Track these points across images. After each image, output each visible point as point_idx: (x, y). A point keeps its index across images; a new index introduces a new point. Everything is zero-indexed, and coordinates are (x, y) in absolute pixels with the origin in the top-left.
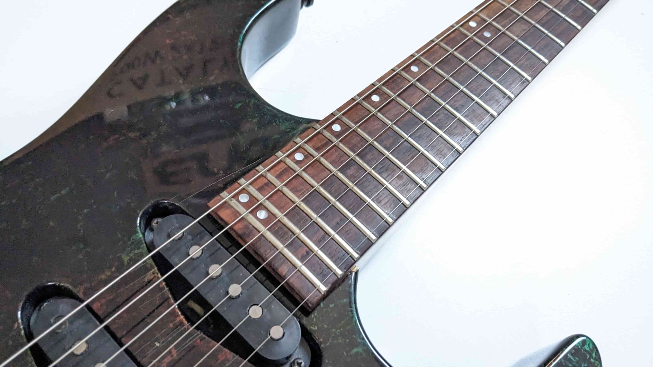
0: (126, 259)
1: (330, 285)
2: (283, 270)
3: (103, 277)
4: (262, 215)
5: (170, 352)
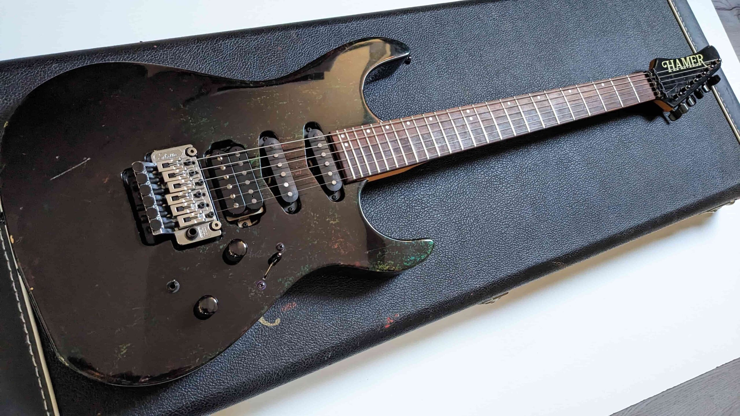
0: (296, 136)
1: (357, 178)
2: (345, 165)
3: (288, 138)
4: (346, 144)
5: (299, 171)
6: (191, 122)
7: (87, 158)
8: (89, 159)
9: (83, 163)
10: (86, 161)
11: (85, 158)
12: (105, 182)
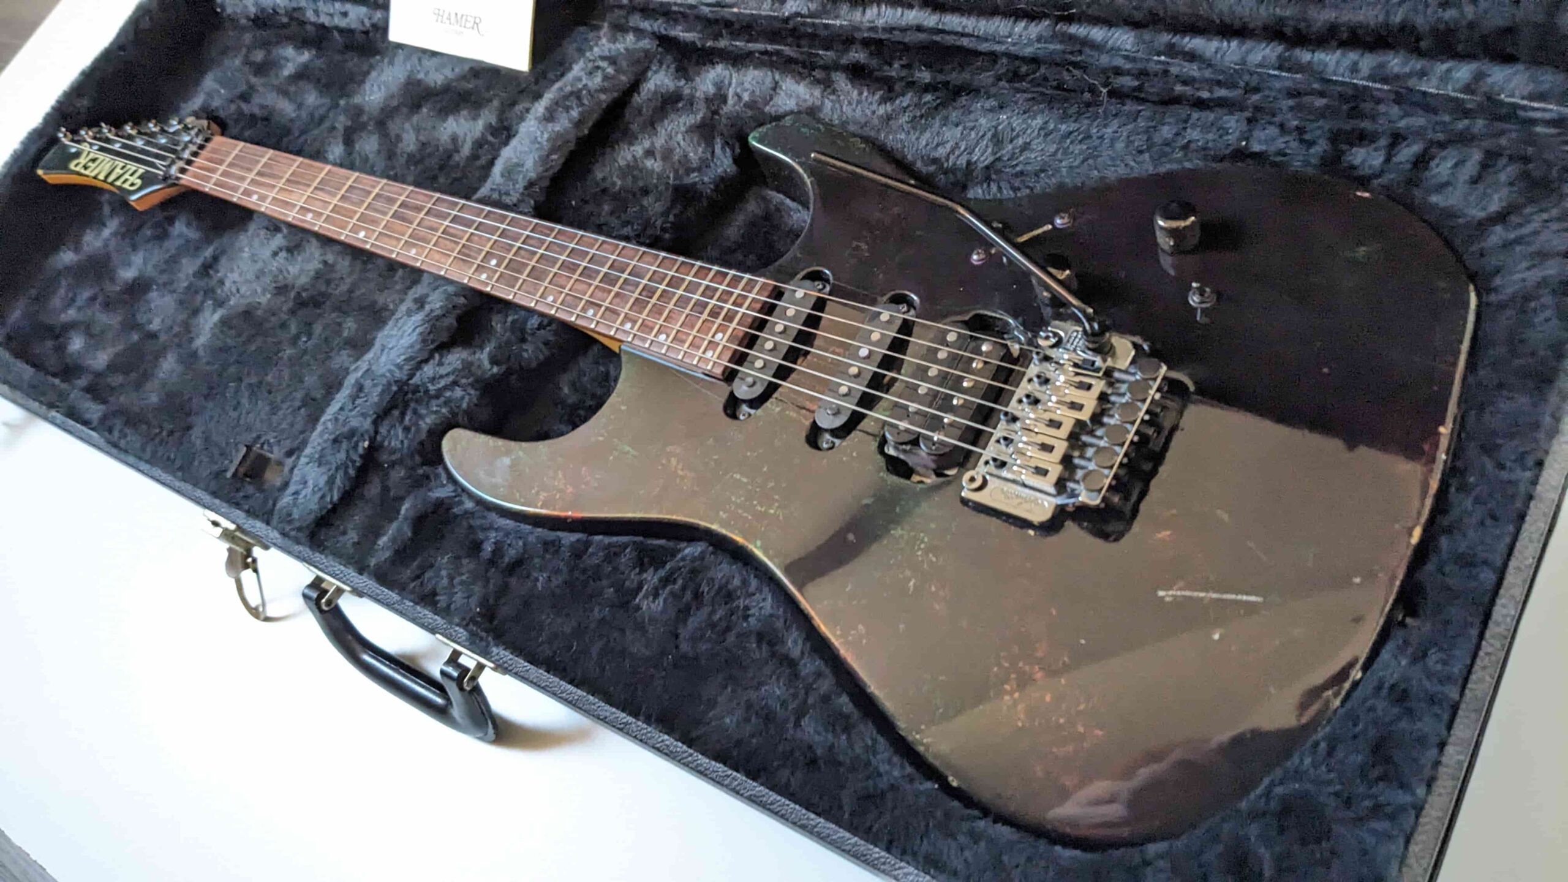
4: (719, 336)
6: (922, 542)
7: (1163, 597)
8: (1161, 593)
9: (1179, 593)
10: (1171, 593)
11: (1168, 599)
12: (1168, 533)
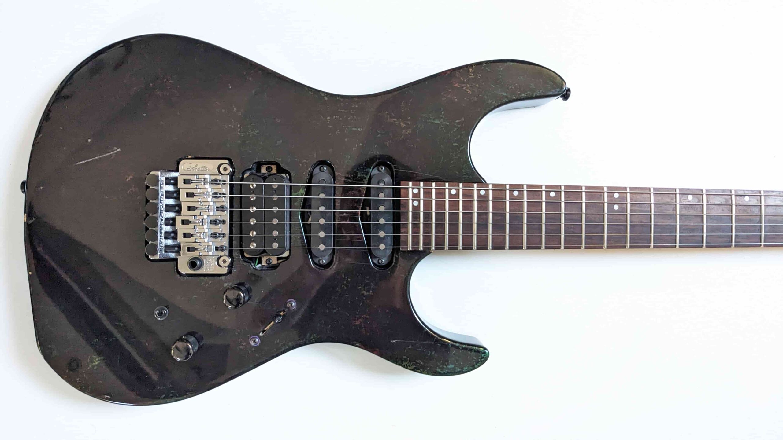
1: (414, 249)
2: (403, 230)
4: (416, 203)
7: (118, 149)
9: (112, 153)
10: (115, 152)
11: (115, 148)
12: (127, 180)
